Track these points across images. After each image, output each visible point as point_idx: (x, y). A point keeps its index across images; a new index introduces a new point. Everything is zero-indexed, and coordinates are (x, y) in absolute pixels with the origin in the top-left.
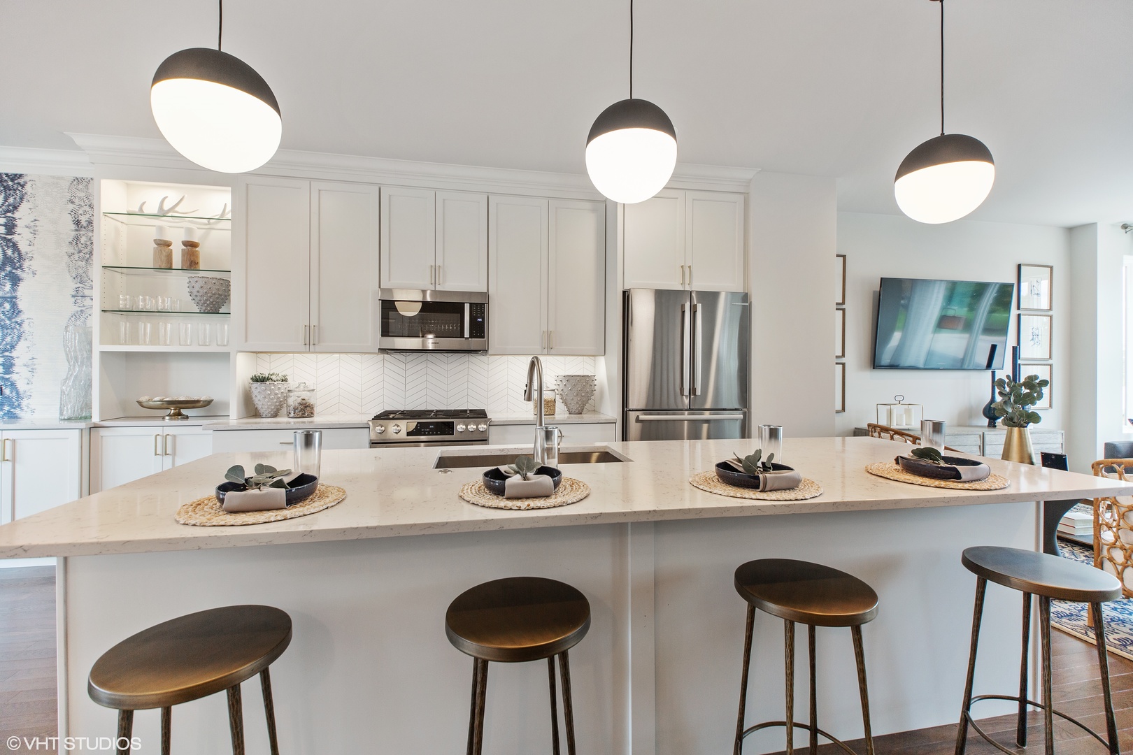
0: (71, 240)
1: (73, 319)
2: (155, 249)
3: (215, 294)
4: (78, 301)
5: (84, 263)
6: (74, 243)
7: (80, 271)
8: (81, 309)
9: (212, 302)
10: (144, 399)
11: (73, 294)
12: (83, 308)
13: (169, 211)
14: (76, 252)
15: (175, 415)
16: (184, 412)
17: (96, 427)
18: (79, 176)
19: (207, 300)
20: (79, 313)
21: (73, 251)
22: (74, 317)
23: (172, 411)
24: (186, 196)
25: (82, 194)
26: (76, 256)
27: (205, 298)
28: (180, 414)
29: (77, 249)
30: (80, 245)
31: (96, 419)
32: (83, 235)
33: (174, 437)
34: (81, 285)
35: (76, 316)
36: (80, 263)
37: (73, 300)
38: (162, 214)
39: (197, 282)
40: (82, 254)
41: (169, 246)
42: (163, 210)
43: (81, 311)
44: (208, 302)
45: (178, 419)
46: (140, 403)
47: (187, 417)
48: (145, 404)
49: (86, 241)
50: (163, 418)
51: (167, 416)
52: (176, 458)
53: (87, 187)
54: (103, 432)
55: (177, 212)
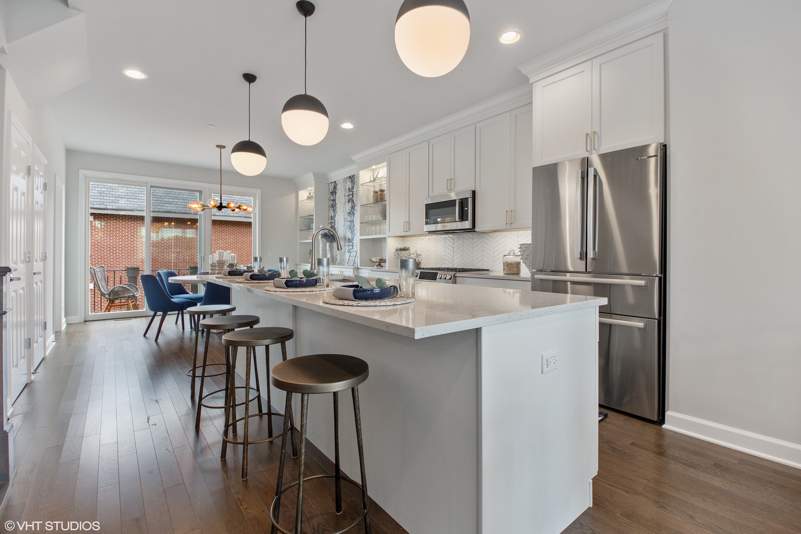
2: (374, 195)
38: (374, 180)
41: (377, 193)
42: (374, 178)
55: (377, 178)
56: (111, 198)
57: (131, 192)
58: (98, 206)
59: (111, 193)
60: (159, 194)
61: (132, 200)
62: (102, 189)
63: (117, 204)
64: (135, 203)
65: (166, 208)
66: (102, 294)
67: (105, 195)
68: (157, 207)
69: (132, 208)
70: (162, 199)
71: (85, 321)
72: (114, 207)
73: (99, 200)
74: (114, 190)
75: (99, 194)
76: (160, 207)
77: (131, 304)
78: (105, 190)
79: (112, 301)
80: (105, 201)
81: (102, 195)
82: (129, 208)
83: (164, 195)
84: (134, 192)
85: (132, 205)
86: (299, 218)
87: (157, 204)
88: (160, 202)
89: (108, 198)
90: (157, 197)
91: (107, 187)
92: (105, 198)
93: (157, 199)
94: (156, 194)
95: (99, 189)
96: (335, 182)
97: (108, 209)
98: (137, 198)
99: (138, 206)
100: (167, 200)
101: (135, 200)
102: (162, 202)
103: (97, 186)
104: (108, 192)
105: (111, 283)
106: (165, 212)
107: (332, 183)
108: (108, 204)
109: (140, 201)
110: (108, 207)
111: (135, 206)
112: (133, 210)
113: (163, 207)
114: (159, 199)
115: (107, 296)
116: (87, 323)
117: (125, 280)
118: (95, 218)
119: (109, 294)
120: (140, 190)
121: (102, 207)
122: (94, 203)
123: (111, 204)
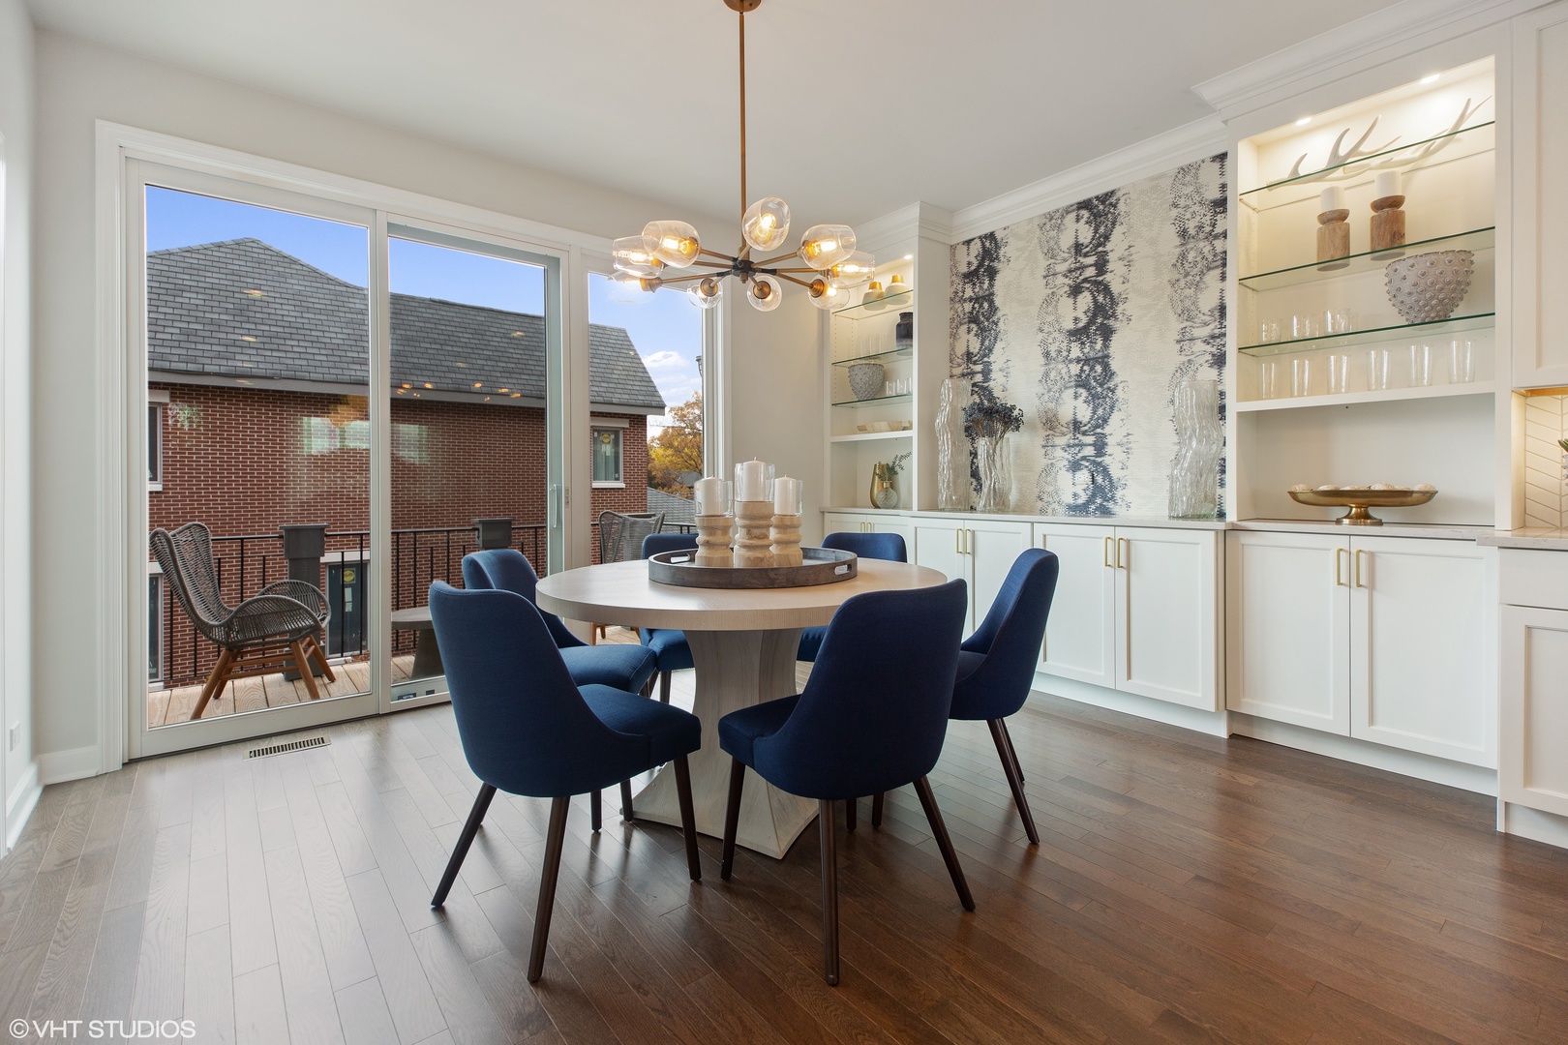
0: (1174, 261)
1: (1178, 375)
2: (1321, 232)
3: (1449, 283)
4: (1185, 347)
5: (1193, 289)
6: (1179, 264)
7: (1188, 303)
8: (1189, 358)
9: (1441, 301)
10: (1299, 488)
11: (1178, 338)
12: (1192, 357)
13: (1349, 155)
14: (1181, 277)
15: (1359, 516)
16: (1373, 512)
17: (1235, 529)
18: (1184, 163)
19: (1432, 298)
20: (1186, 364)
21: (1177, 276)
22: (1179, 371)
23: (1354, 509)
24: (1380, 116)
25: (1189, 190)
26: (1182, 283)
27: (1428, 295)
28: (1367, 516)
29: (1182, 272)
30: (1187, 265)
31: (1232, 517)
32: (1192, 249)
33: (1372, 555)
34: (1189, 323)
35: (1181, 370)
36: (1188, 292)
37: (1178, 346)
38: (1337, 163)
39: (1412, 266)
40: (1190, 277)
41: (1345, 218)
42: (1339, 157)
43: (1189, 361)
44: (1434, 302)
45: (1365, 524)
46: (1294, 495)
47: (1380, 523)
48: (1301, 497)
49: (1196, 257)
50: (1338, 522)
51: (1346, 517)
52: (1376, 595)
53: (1196, 176)
54: (1246, 539)
55: (1362, 154)
56: (215, 348)
57: (266, 334)
58: (182, 366)
59: (214, 334)
60: (334, 341)
61: (269, 353)
62: (192, 326)
63: (230, 363)
64: (277, 360)
65: (353, 373)
66: (200, 627)
67: (201, 340)
68: (332, 371)
69: (269, 373)
70: (343, 353)
71: (131, 763)
72: (223, 370)
73: (184, 352)
74: (222, 329)
75: (185, 338)
76: (339, 371)
77: (305, 657)
78: (200, 327)
79: (235, 651)
80: (200, 353)
81: (192, 338)
82: (262, 372)
83: (346, 342)
84: (272, 334)
85: (269, 366)
86: (828, 369)
87: (331, 364)
88: (338, 359)
89: (208, 347)
90: (331, 347)
91: (205, 321)
92: (199, 346)
93: (330, 352)
94: (328, 341)
95: (185, 325)
96: (991, 236)
97: (208, 374)
98: (281, 348)
99: (284, 367)
100: (356, 355)
101: (275, 354)
102: (343, 359)
103: (178, 318)
104: (208, 334)
105: (230, 587)
106: (351, 383)
107: (968, 242)
108: (208, 361)
109: (289, 355)
110: (208, 369)
111: (276, 366)
112: (272, 378)
113: (346, 372)
114: (335, 353)
115: (219, 634)
116: (140, 768)
117: (281, 573)
118: (173, 398)
119: (228, 626)
120: (286, 330)
121: (191, 367)
122: (171, 357)
123: (215, 361)
